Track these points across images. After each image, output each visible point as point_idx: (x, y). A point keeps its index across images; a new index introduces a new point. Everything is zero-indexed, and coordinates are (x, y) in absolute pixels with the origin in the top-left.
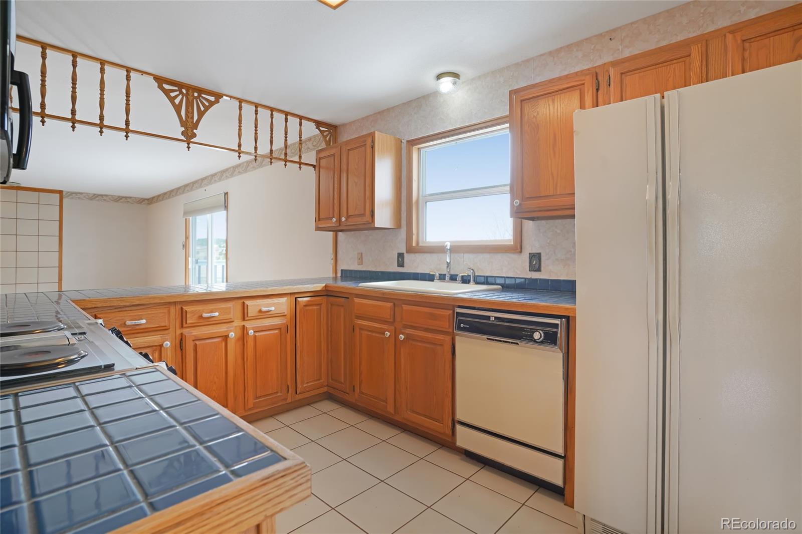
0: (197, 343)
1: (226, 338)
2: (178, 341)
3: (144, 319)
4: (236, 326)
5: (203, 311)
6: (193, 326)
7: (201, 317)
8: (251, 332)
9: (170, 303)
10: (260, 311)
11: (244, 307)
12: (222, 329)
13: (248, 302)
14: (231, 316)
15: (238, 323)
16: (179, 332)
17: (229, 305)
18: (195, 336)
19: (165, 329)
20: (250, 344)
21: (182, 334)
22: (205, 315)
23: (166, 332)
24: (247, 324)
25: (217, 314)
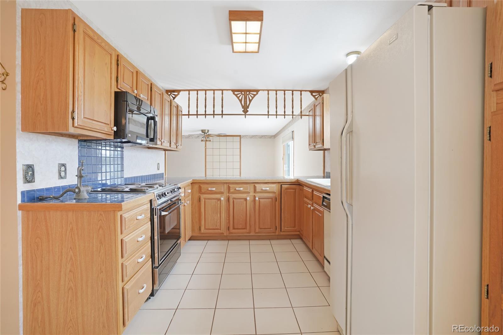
0: (234, 200)
1: (246, 200)
2: (227, 198)
3: (215, 188)
4: (251, 195)
5: (237, 188)
6: (233, 193)
7: (235, 189)
8: (257, 199)
9: (224, 183)
10: (262, 190)
11: (255, 187)
12: (244, 196)
13: (256, 185)
14: (248, 190)
15: (252, 194)
16: (227, 195)
17: (248, 185)
18: (233, 197)
19: (222, 193)
20: (257, 204)
21: (228, 196)
22: (237, 189)
23: (223, 194)
24: (256, 195)
25: (242, 189)
